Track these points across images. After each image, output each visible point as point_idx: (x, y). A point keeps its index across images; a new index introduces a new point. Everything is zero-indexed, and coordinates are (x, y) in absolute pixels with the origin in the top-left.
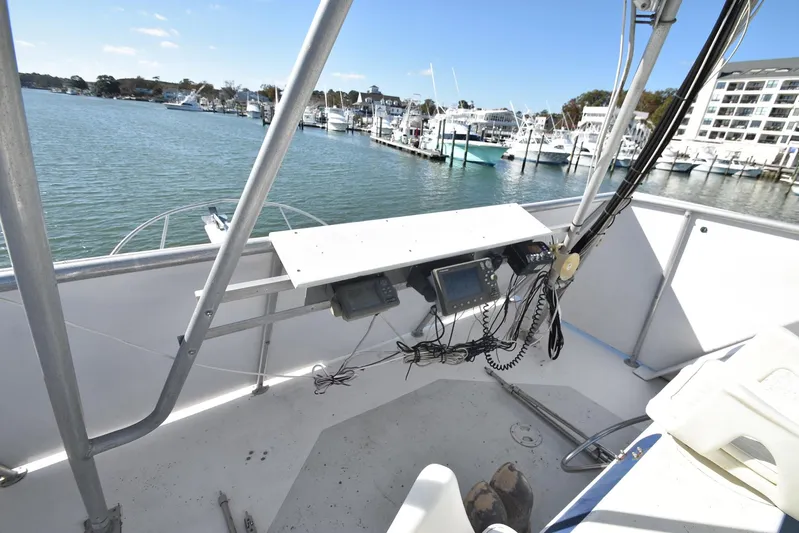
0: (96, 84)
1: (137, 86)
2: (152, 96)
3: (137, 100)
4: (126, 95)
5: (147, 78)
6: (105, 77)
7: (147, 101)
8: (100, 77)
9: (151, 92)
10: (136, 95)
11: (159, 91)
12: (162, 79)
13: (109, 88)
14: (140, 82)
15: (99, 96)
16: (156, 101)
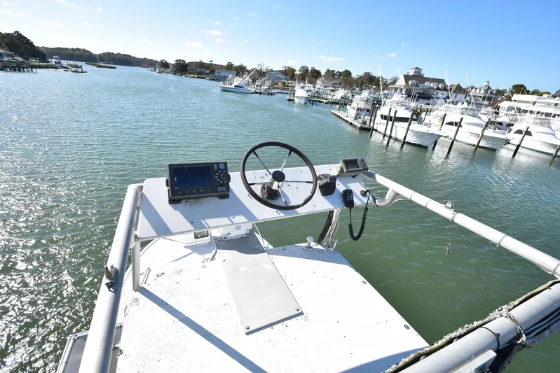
0: (173, 65)
1: (199, 67)
2: (208, 74)
3: (198, 78)
4: (191, 73)
5: (205, 62)
6: (180, 60)
7: (204, 78)
8: (177, 61)
9: (208, 71)
10: (198, 74)
11: (213, 72)
12: (214, 63)
13: (182, 68)
14: (201, 65)
15: (174, 74)
16: (210, 79)
